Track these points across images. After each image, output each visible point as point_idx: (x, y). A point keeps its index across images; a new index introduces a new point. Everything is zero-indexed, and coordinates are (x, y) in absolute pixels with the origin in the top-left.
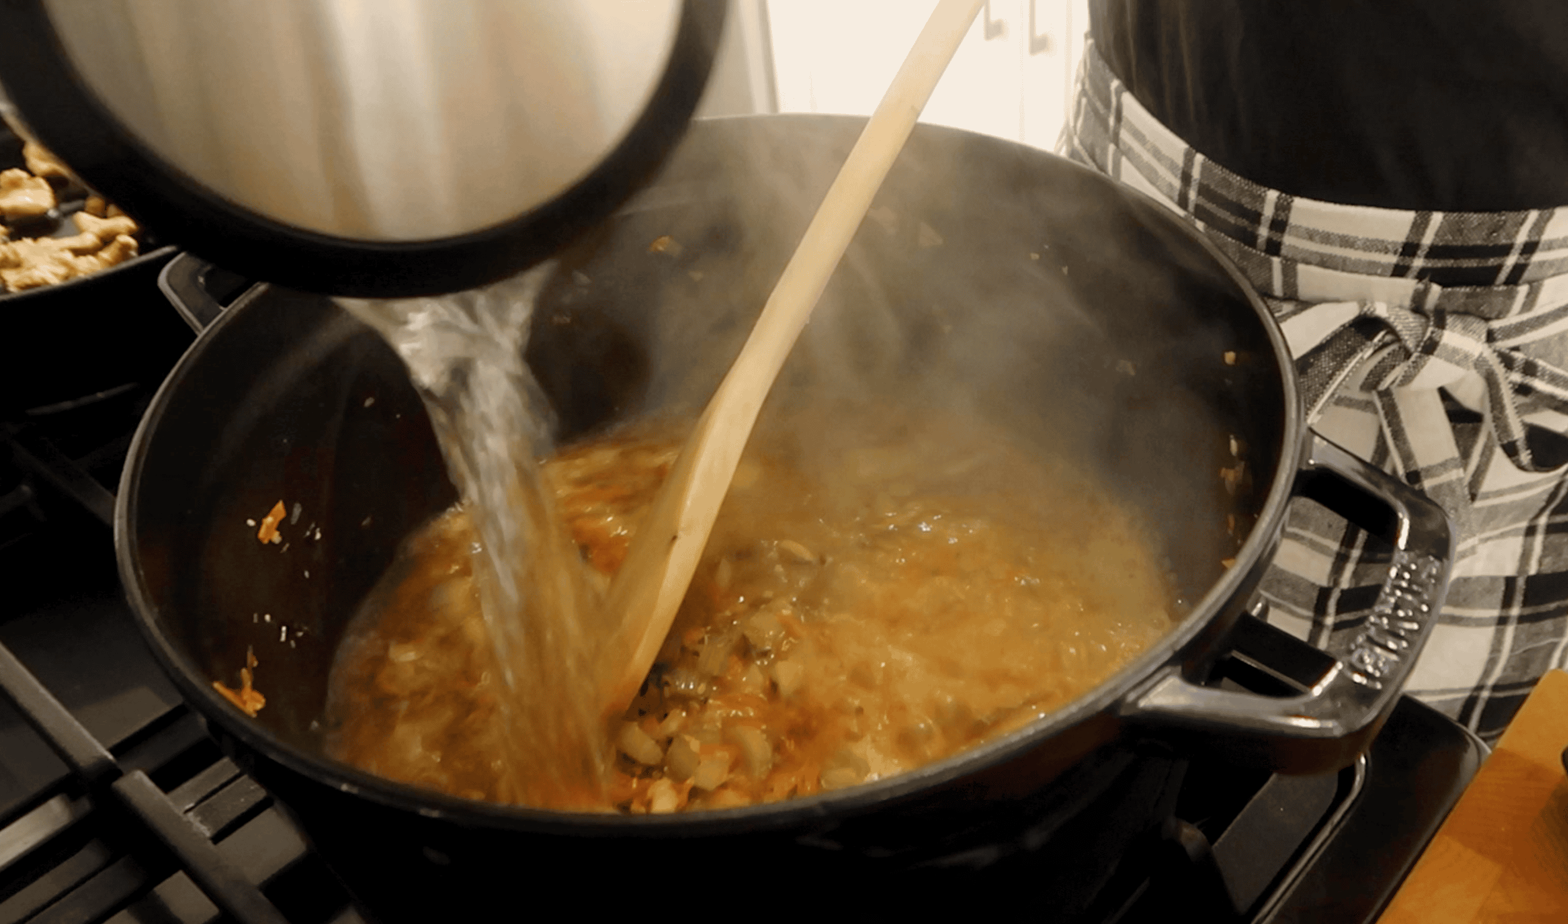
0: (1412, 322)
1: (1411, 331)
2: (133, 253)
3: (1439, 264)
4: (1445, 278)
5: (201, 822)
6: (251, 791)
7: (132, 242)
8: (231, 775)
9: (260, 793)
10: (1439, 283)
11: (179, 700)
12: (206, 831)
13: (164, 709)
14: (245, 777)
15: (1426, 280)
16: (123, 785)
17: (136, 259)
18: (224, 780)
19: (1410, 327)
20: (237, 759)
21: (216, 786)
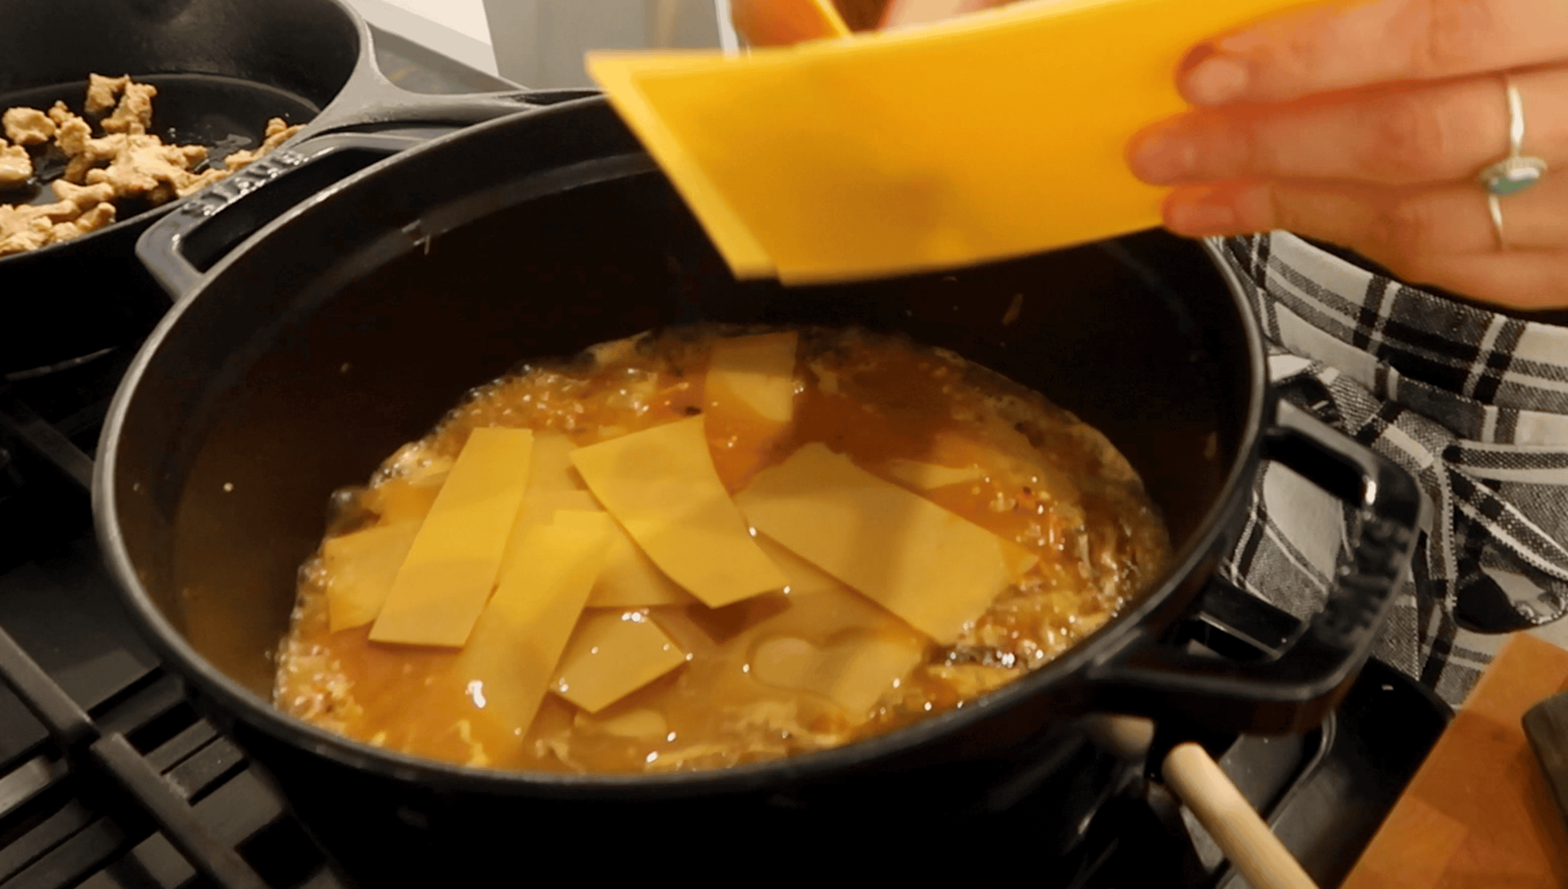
0: (1360, 403)
1: (1356, 411)
2: (112, 220)
3: (1399, 346)
4: (1408, 366)
5: (179, 783)
6: (227, 754)
7: (112, 209)
8: (208, 737)
9: (235, 755)
10: (1397, 368)
11: (157, 663)
12: (183, 793)
13: (142, 672)
14: (221, 740)
15: (1386, 362)
16: (100, 747)
17: (115, 226)
18: (202, 742)
19: (1355, 407)
20: (214, 720)
21: (193, 747)
